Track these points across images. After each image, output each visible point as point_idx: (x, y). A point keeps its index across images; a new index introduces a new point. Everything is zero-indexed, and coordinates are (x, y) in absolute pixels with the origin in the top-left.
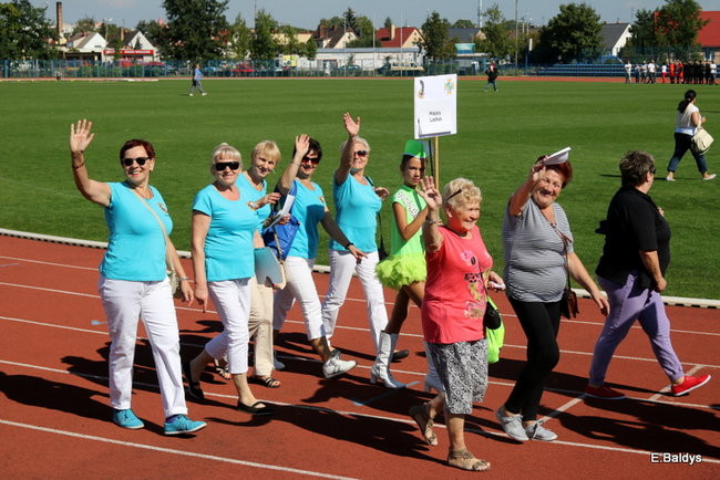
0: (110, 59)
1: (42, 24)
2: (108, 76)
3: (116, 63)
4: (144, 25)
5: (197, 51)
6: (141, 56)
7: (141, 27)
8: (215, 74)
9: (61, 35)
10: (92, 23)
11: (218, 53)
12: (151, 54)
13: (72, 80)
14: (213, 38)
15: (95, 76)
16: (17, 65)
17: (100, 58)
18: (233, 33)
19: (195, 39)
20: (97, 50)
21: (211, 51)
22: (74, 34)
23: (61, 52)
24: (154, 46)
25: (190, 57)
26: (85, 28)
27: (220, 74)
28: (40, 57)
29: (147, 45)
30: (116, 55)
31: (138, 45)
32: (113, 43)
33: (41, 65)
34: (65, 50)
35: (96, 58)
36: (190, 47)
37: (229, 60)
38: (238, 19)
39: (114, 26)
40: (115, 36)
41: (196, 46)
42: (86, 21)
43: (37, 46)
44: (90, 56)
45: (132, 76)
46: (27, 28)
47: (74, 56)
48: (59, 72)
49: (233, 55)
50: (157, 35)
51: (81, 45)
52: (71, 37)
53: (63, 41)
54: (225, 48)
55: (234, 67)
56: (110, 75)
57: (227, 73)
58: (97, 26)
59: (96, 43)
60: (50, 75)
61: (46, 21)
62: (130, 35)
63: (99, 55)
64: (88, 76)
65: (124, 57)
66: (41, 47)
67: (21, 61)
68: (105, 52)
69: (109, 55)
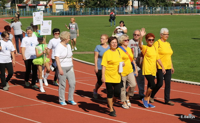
3: (195, 8)
13: (177, 15)
15: (186, 13)
16: (155, 9)
17: (188, 6)
20: (187, 2)
23: (173, 4)
28: (164, 6)
30: (194, 4)
33: (165, 9)
34: (174, 2)
35: (187, 6)
43: (163, 1)
44: (184, 5)
47: (178, 5)
48: (172, 12)
56: (192, 12)
60: (168, 13)
63: (188, 4)
64: (183, 13)
65: (198, 5)
66: (165, 1)
67: (157, 7)
68: (190, 3)
69: (192, 4)
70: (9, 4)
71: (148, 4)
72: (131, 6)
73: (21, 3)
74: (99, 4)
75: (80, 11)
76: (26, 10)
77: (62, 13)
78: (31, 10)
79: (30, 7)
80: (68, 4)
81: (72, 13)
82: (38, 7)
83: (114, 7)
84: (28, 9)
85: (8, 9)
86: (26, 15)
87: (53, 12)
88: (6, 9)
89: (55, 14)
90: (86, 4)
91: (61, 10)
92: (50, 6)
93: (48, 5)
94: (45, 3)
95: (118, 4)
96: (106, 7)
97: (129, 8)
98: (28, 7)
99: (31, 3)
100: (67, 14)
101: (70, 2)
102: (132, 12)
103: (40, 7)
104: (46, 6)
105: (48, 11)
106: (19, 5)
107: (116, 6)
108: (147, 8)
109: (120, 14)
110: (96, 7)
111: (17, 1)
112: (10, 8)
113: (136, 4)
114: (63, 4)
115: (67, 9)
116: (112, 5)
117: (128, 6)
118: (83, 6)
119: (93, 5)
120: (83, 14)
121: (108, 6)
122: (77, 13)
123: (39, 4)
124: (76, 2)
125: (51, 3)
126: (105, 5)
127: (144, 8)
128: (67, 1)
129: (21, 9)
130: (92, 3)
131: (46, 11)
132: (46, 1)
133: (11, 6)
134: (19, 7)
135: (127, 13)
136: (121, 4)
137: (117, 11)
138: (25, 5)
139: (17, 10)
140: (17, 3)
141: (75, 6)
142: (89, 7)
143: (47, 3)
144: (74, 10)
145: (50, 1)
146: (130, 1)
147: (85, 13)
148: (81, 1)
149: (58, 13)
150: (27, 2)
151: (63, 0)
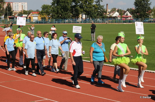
0: (120, 18)
1: (103, 9)
2: (119, 23)
3: (121, 19)
4: (128, 9)
5: (143, 16)
6: (128, 17)
7: (128, 10)
8: (147, 22)
9: (108, 12)
10: (115, 9)
11: (148, 16)
12: (130, 17)
13: (110, 24)
14: (147, 12)
15: (116, 22)
16: (96, 20)
17: (117, 18)
18: (152, 11)
19: (142, 13)
20: (116, 16)
21: (146, 16)
22: (111, 12)
23: (107, 17)
24: (131, 15)
25: (141, 18)
26: (113, 10)
27: (149, 22)
28: (102, 18)
29: (129, 15)
30: (121, 17)
31: (127, 15)
32: (120, 14)
33: (102, 20)
34: (108, 16)
35: (116, 18)
36: (141, 15)
37: (151, 18)
38: (154, 7)
39: (121, 10)
40: (121, 12)
41: (142, 15)
42: (114, 9)
43: (101, 15)
44: (115, 18)
45: (125, 22)
46: (99, 11)
47: (111, 17)
48: (107, 22)
49: (152, 17)
50: (132, 12)
51: (112, 15)
52: (110, 13)
53: (108, 14)
54: (150, 15)
55: (152, 20)
57: (150, 22)
58: (117, 10)
59: (116, 14)
60: (104, 22)
61: (104, 9)
62: (125, 12)
63: (117, 17)
64: (114, 23)
65: (123, 18)
66: (102, 15)
67: (97, 19)
68: (118, 16)
69: (119, 17)
71: (91, 17)
72: (81, 18)
73: (11, 16)
74: (60, 17)
75: (48, 21)
76: (14, 20)
77: (37, 22)
80: (41, 16)
81: (43, 22)
87: (31, 21)
88: (1, 19)
89: (32, 23)
90: (52, 16)
91: (36, 20)
92: (29, 17)
93: (28, 17)
94: (26, 16)
95: (73, 16)
97: (80, 19)
98: (15, 18)
100: (40, 22)
101: (42, 15)
102: (81, 22)
105: (28, 21)
106: (9, 17)
107: (72, 18)
108: (91, 19)
109: (74, 23)
110: (59, 19)
112: (3, 19)
113: (84, 16)
114: (37, 16)
115: (40, 20)
116: (69, 17)
118: (50, 17)
119: (57, 17)
120: (50, 23)
121: (66, 18)
123: (23, 16)
124: (46, 15)
125: (30, 16)
126: (64, 17)
127: (89, 19)
129: (11, 20)
130: (56, 15)
132: (27, 14)
133: (4, 17)
134: (10, 18)
135: (78, 22)
136: (75, 17)
137: (72, 21)
138: (13, 17)
139: (8, 20)
140: (8, 16)
141: (45, 18)
143: (27, 16)
144: (45, 21)
145: (29, 14)
146: (80, 15)
147: (52, 22)
148: (49, 15)
149: (34, 22)
150: (15, 15)
151: (38, 14)
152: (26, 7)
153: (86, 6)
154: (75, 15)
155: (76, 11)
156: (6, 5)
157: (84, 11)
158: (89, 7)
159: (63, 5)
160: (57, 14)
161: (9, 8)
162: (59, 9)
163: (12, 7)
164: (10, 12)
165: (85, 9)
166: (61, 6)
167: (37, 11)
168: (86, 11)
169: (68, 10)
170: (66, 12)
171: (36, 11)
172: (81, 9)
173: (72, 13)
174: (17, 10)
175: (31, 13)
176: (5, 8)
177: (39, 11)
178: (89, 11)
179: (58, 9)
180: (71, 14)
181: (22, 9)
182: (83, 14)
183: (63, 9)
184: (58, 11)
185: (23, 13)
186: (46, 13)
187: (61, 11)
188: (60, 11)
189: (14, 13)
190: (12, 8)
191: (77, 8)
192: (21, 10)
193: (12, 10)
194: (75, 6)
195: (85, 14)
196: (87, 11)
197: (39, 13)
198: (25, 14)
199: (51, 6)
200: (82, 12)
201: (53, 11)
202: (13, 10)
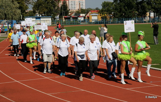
70: (58, 16)
72: (149, 16)
73: (66, 16)
74: (124, 16)
75: (110, 21)
76: (70, 20)
77: (96, 23)
78: (74, 20)
79: (73, 18)
80: (101, 15)
81: (104, 22)
82: (79, 18)
83: (135, 17)
84: (72, 20)
85: (57, 20)
86: (70, 24)
87: (90, 21)
88: (56, 20)
89: (91, 23)
90: (114, 15)
91: (95, 20)
92: (87, 17)
93: (86, 17)
94: (84, 15)
95: (138, 15)
96: (130, 18)
97: (147, 18)
98: (71, 18)
99: (74, 15)
100: (100, 23)
101: (102, 14)
102: (149, 21)
103: (80, 18)
104: (84, 17)
105: (86, 21)
106: (65, 17)
107: (137, 17)
108: (160, 18)
109: (140, 23)
110: (122, 18)
111: (64, 14)
112: (58, 19)
113: (152, 15)
114: (97, 16)
115: (100, 20)
116: (134, 16)
117: (146, 16)
118: (112, 17)
119: (119, 16)
120: (112, 23)
121: (131, 17)
122: (107, 22)
123: (80, 16)
124: (107, 14)
125: (88, 15)
126: (128, 16)
127: (158, 18)
128: (100, 13)
129: (67, 20)
130: (119, 14)
131: (85, 21)
132: (85, 14)
133: (59, 18)
134: (65, 18)
135: (145, 22)
136: (141, 15)
137: (138, 21)
138: (69, 17)
139: (64, 20)
140: (64, 16)
141: (106, 17)
142: (117, 18)
143: (85, 15)
144: (105, 20)
145: (87, 13)
146: (148, 12)
147: (114, 22)
148: (110, 13)
149: (93, 22)
150: (71, 14)
151: (97, 13)
152: (84, 4)
153: (155, 3)
154: (141, 13)
155: (142, 8)
156: (62, 3)
157: (152, 8)
158: (158, 3)
159: (126, 2)
160: (120, 12)
161: (65, 7)
162: (123, 7)
163: (68, 5)
164: (66, 11)
165: (153, 6)
166: (124, 3)
167: (97, 9)
168: (154, 8)
169: (133, 7)
170: (131, 10)
171: (95, 10)
172: (148, 5)
173: (138, 10)
174: (74, 8)
175: (90, 12)
176: (60, 6)
177: (98, 9)
178: (158, 8)
179: (121, 6)
180: (137, 12)
181: (80, 7)
182: (151, 12)
183: (126, 6)
184: (121, 9)
185: (80, 12)
186: (107, 11)
187: (125, 9)
188: (123, 9)
189: (70, 12)
190: (68, 7)
191: (144, 4)
192: (78, 8)
193: (68, 9)
194: (141, 3)
195: (153, 12)
196: (156, 8)
197: (99, 12)
198: (83, 13)
199: (113, 3)
200: (149, 9)
201: (116, 9)
202: (70, 8)
